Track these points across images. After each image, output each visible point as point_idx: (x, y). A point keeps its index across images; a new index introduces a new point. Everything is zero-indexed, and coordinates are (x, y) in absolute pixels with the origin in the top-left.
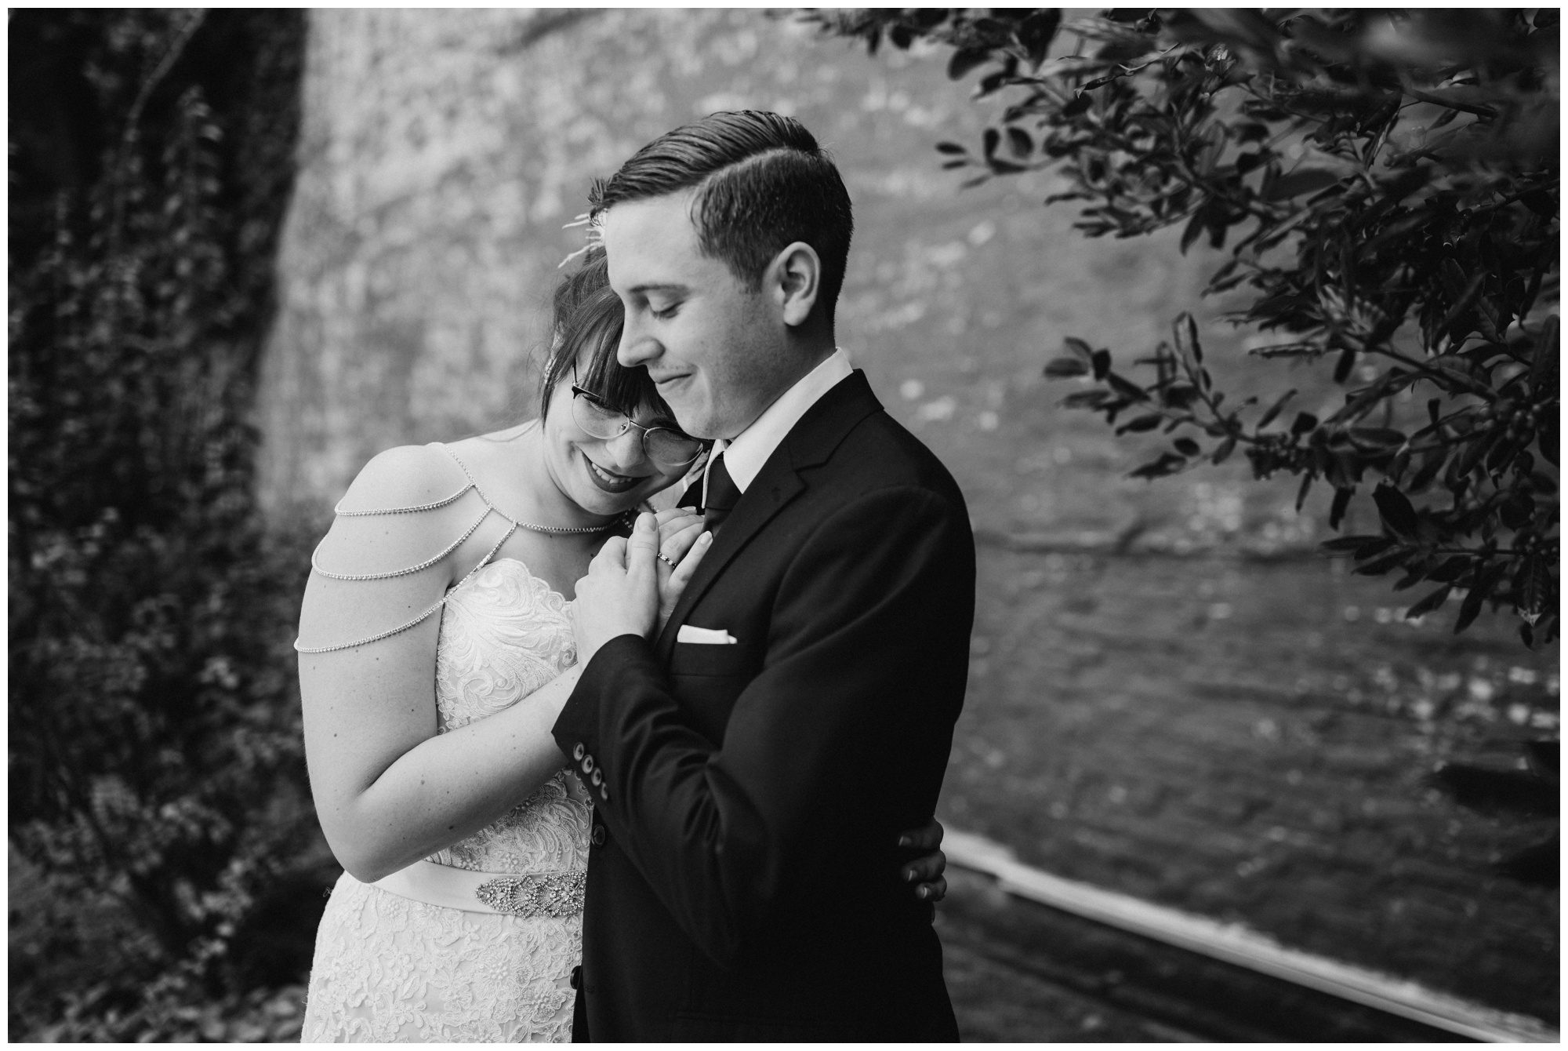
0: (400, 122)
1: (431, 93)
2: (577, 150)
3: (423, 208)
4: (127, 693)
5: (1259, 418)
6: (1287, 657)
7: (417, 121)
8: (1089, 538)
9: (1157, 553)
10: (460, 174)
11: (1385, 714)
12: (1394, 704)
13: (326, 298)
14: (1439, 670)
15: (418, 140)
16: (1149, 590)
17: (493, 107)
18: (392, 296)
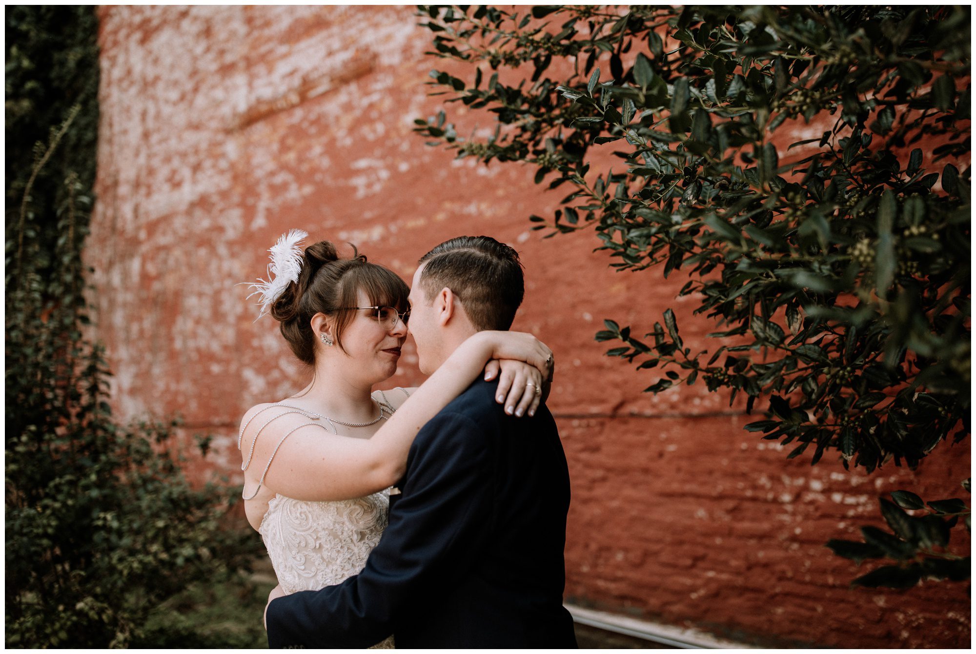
0: (163, 172)
1: (183, 155)
2: (276, 190)
3: (179, 223)
4: (46, 535)
5: (708, 360)
6: (711, 472)
7: (174, 172)
8: (595, 409)
9: (632, 415)
10: (202, 203)
11: (765, 501)
12: (770, 496)
13: (116, 279)
14: (793, 475)
15: (176, 184)
16: (630, 438)
17: (223, 164)
18: (159, 276)
